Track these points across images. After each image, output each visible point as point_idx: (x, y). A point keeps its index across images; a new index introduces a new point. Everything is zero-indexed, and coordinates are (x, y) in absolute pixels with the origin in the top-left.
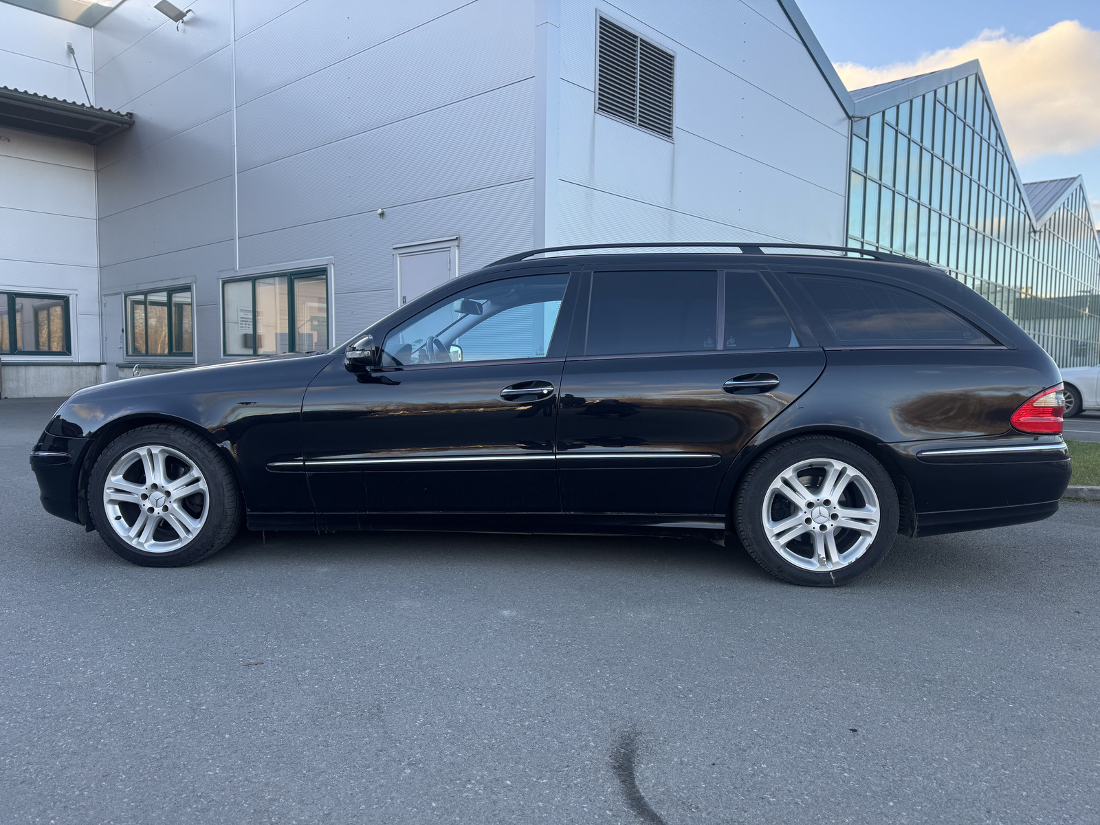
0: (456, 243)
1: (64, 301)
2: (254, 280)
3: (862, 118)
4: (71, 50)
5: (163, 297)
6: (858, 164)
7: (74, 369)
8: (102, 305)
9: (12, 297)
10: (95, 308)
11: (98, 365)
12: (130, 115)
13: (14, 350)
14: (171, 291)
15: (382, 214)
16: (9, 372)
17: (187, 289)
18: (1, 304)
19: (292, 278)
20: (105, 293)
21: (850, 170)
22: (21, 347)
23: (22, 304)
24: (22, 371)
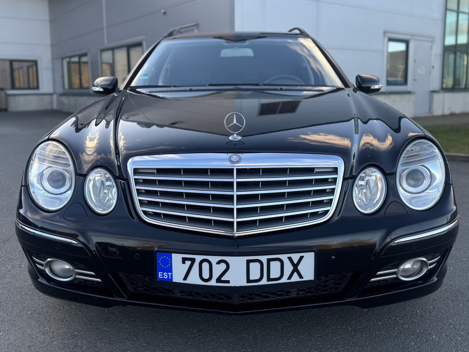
0: (195, 27)
1: (35, 63)
2: (113, 49)
5: (76, 59)
7: (41, 97)
8: (53, 64)
9: (11, 62)
10: (50, 66)
11: (51, 95)
13: (13, 87)
14: (80, 56)
15: (165, 13)
16: (11, 99)
17: (85, 55)
18: (7, 65)
19: (129, 47)
20: (54, 59)
22: (17, 85)
23: (16, 65)
24: (17, 98)
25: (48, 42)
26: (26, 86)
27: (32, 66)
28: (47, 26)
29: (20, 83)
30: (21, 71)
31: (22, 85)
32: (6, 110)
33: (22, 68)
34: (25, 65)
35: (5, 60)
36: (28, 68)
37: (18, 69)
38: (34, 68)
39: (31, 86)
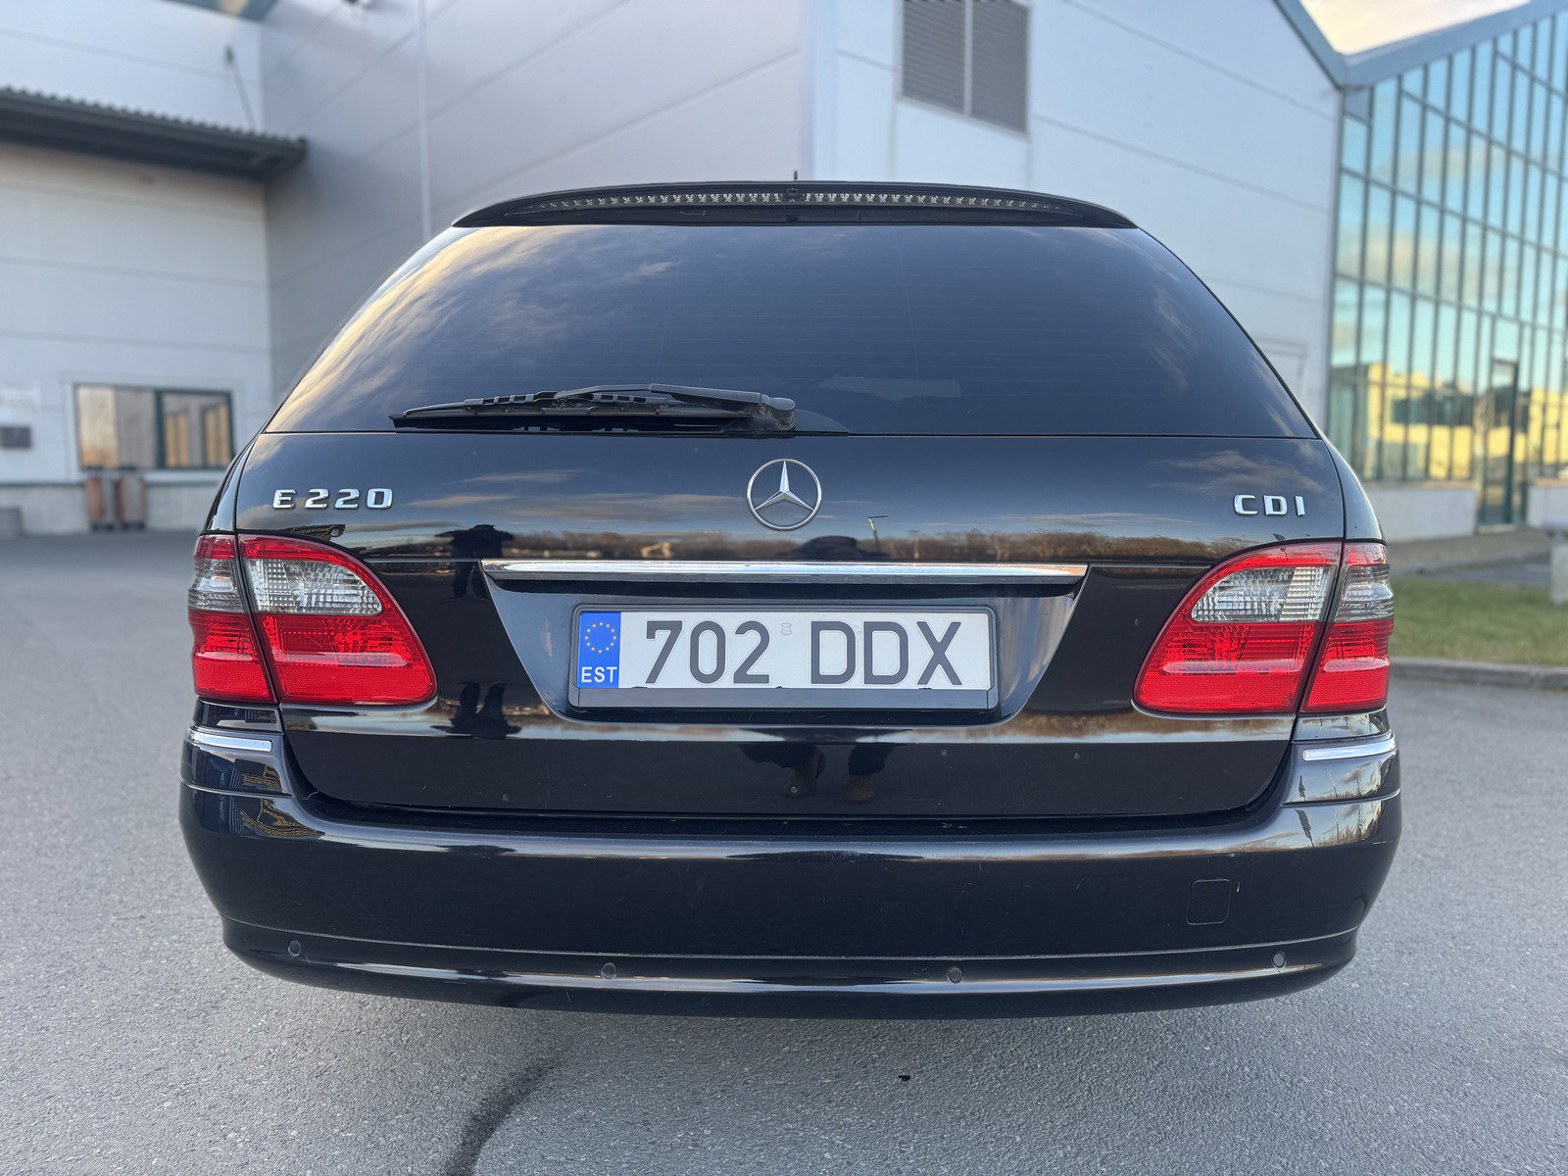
1: (227, 397)
3: (1360, 88)
4: (230, 56)
6: (1354, 159)
9: (159, 394)
10: (266, 407)
12: (303, 141)
13: (161, 463)
16: (156, 496)
18: (147, 402)
20: (279, 388)
21: (1340, 170)
22: (171, 460)
23: (171, 403)
24: (173, 493)
25: (263, 340)
26: (198, 461)
27: (214, 407)
28: (261, 299)
29: (178, 453)
30: (183, 422)
31: (185, 460)
32: (141, 526)
33: (185, 411)
34: (195, 403)
35: (139, 390)
36: (203, 412)
37: (176, 415)
38: (223, 412)
39: (212, 460)
